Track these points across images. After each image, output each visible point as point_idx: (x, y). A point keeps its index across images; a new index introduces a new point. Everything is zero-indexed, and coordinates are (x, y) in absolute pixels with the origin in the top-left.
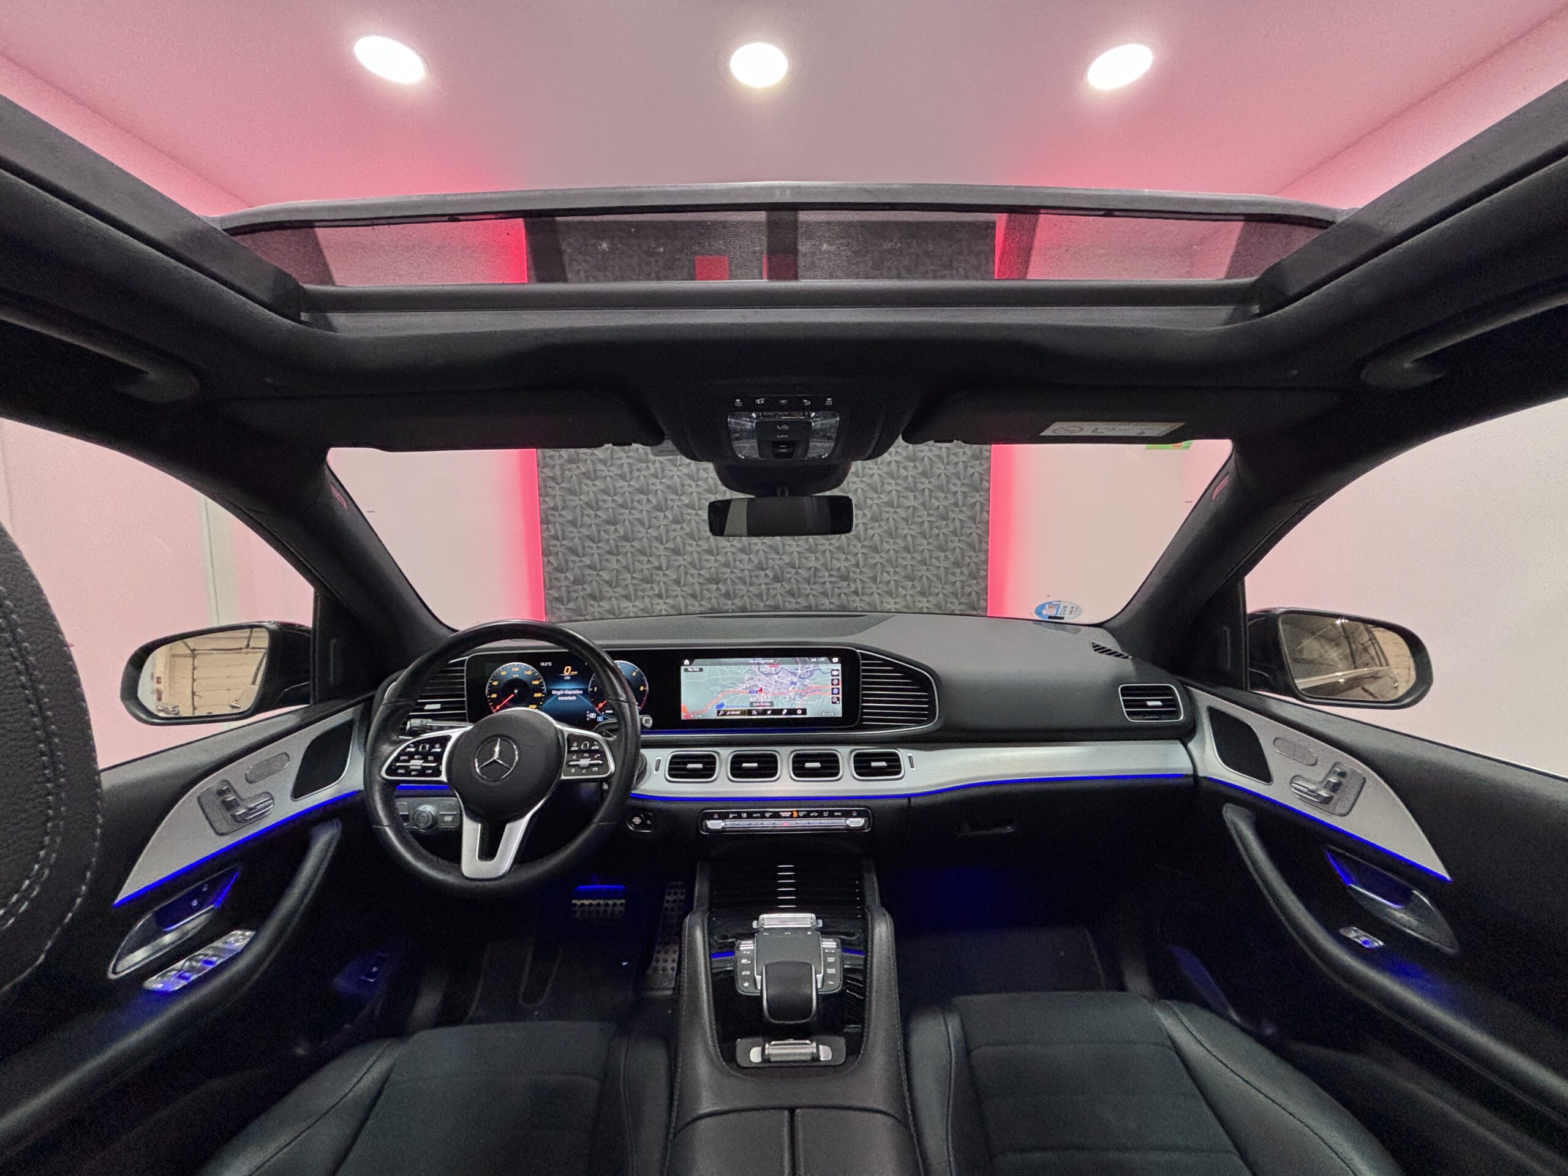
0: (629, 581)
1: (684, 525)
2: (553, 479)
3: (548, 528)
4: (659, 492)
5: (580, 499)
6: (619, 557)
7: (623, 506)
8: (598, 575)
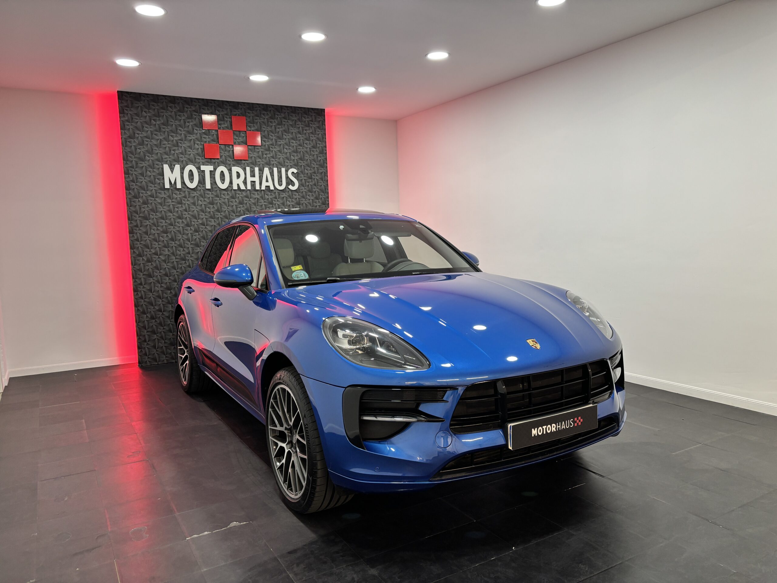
0: (174, 260)
1: (200, 233)
2: (136, 212)
3: (133, 236)
4: (187, 217)
5: (149, 221)
6: (169, 249)
7: (171, 224)
8: (159, 257)
